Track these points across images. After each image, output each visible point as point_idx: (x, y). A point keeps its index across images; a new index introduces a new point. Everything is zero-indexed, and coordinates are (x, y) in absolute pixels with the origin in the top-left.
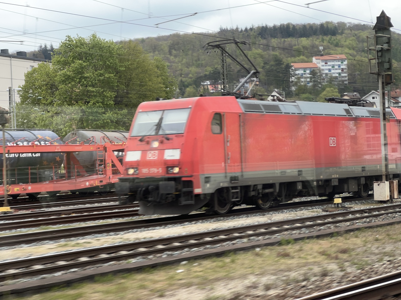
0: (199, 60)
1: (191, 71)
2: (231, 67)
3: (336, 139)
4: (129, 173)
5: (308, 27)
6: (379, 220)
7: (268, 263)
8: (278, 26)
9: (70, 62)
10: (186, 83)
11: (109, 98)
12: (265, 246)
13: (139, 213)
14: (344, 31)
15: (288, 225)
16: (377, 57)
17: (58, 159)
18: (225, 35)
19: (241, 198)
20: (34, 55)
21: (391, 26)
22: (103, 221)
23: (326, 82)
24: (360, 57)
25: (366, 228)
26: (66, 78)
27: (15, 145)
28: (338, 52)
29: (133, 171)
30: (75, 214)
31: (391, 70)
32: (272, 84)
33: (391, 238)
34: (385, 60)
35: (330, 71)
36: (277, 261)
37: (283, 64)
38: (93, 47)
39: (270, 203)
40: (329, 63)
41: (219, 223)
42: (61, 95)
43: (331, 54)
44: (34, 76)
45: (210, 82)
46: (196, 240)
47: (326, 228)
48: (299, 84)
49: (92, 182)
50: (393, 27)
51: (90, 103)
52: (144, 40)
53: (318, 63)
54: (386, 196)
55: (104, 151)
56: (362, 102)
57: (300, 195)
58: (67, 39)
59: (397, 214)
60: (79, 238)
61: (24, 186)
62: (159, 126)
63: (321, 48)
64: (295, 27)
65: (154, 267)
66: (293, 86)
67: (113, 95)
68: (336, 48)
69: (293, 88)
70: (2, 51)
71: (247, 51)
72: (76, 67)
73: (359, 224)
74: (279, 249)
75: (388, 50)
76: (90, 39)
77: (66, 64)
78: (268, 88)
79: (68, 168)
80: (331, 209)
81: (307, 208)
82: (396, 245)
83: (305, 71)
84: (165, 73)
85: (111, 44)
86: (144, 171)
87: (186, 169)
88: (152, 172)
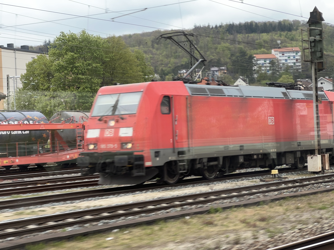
0: (177, 53)
1: (170, 61)
3: (274, 118)
4: (89, 148)
5: (268, 24)
6: (305, 190)
7: (192, 231)
8: (243, 23)
9: (64, 54)
10: (166, 72)
11: (96, 84)
12: (194, 214)
13: (99, 183)
14: (298, 28)
15: (226, 194)
16: (310, 47)
17: (44, 135)
18: (198, 31)
19: (188, 170)
20: (40, 49)
21: (323, 20)
22: (69, 190)
23: (283, 70)
25: (291, 197)
26: (60, 68)
27: (7, 124)
28: (293, 45)
29: (93, 147)
30: (50, 183)
31: (323, 58)
32: (238, 72)
33: (311, 207)
34: (318, 50)
35: (287, 61)
36: (200, 229)
37: (246, 55)
38: (82, 42)
39: (215, 174)
40: (285, 55)
41: (166, 192)
42: (56, 82)
43: (287, 47)
44: (34, 66)
45: (185, 71)
46: (139, 208)
47: (255, 197)
48: (260, 72)
49: (72, 155)
50: (324, 21)
51: (80, 89)
52: (131, 36)
53: (276, 54)
54: (318, 167)
55: (83, 129)
56: (298, 86)
58: (61, 35)
59: (322, 184)
60: (37, 206)
61: (12, 159)
62: (115, 107)
63: (279, 42)
64: (257, 24)
65: (86, 235)
66: (255, 73)
67: (99, 82)
68: (292, 42)
69: (256, 76)
70: (9, 45)
71: (217, 45)
72: (68, 58)
73: (286, 193)
74: (207, 217)
75: (320, 41)
76: (80, 34)
77: (60, 56)
78: (234, 76)
79: (53, 143)
80: (268, 179)
81: (248, 178)
82: (313, 213)
83: (266, 61)
84: (144, 63)
85: (98, 39)
86: (102, 146)
87: (138, 145)
88: (109, 148)
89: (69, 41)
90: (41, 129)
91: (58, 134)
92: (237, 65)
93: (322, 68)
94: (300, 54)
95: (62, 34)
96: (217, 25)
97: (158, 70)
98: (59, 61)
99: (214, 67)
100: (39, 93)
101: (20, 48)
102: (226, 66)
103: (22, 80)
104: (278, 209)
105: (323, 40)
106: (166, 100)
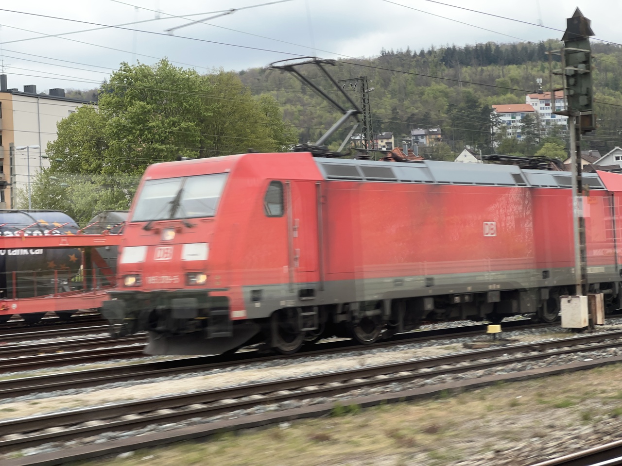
2: (398, 112)
3: (496, 223)
4: (126, 284)
5: (519, 48)
6: (540, 366)
8: (472, 47)
9: (127, 103)
13: (145, 351)
15: (386, 374)
16: (567, 86)
17: (73, 258)
18: (388, 62)
19: (320, 326)
20: (94, 95)
21: (591, 33)
23: (547, 134)
24: (601, 94)
26: (119, 130)
29: (135, 281)
30: (65, 351)
31: (591, 108)
32: (462, 138)
33: (542, 402)
34: (581, 91)
36: (301, 450)
37: (479, 106)
38: (162, 81)
39: (378, 333)
40: (551, 105)
42: (112, 156)
44: (72, 127)
48: (504, 138)
50: (594, 35)
53: (535, 104)
54: (583, 320)
57: (432, 318)
58: (123, 69)
59: (578, 355)
61: (3, 303)
62: (175, 204)
63: (539, 81)
64: (499, 48)
66: (495, 140)
69: (495, 144)
70: (27, 88)
71: (423, 86)
72: (135, 113)
73: (500, 373)
74: (325, 425)
75: (587, 75)
76: (158, 67)
77: (121, 108)
78: (455, 144)
79: (88, 273)
80: (480, 344)
81: (441, 340)
82: (540, 415)
83: (515, 118)
84: (279, 120)
85: (191, 75)
86: (150, 280)
87: (218, 277)
88: (162, 282)
89: (137, 80)
90: (61, 245)
91: (97, 255)
92: (461, 125)
93: (591, 127)
95: (123, 67)
96: (424, 50)
97: (314, 134)
98: (118, 118)
99: (417, 128)
100: (80, 178)
101: (49, 93)
102: (441, 126)
103: (50, 152)
104: (475, 405)
105: (591, 72)
106: (276, 189)
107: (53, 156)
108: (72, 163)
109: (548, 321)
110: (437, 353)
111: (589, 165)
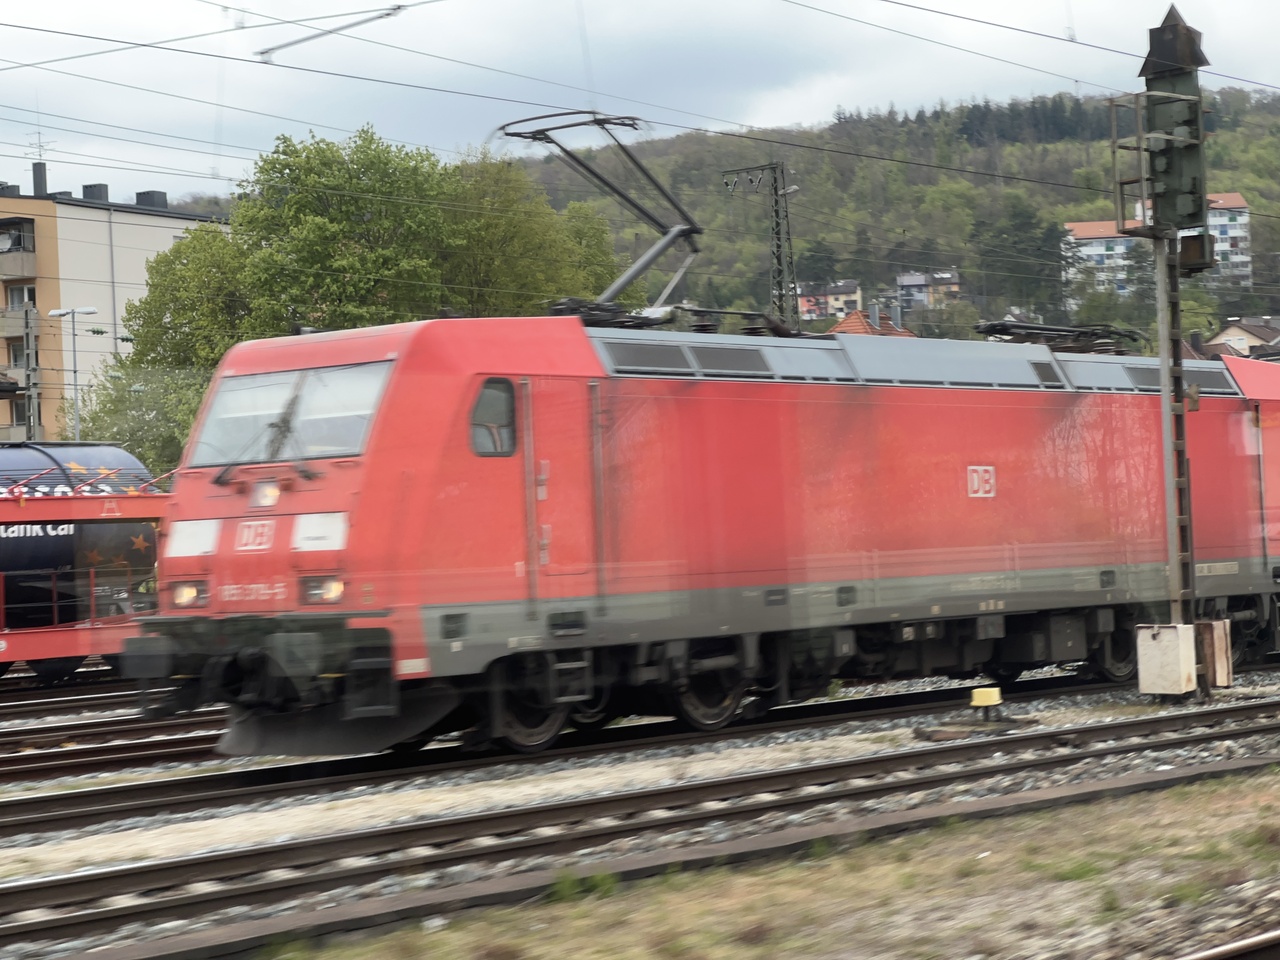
1: (740, 252)
2: (870, 239)
3: (995, 471)
8: (1025, 104)
9: (288, 221)
10: (725, 291)
13: (221, 746)
14: (1240, 118)
16: (1150, 175)
17: (140, 543)
18: (849, 136)
19: (598, 691)
26: (273, 276)
28: (1220, 186)
29: (195, 595)
30: (79, 743)
31: (1203, 221)
32: (1003, 291)
34: (1180, 185)
37: (1037, 225)
38: (361, 174)
44: (177, 269)
45: (802, 286)
48: (1090, 291)
50: (1208, 64)
52: (593, 154)
58: (281, 149)
59: (1144, 757)
62: (283, 427)
64: (1081, 105)
66: (1072, 296)
68: (1216, 171)
69: (1072, 305)
70: (87, 189)
71: (921, 185)
72: (305, 239)
74: (531, 920)
75: (1192, 150)
76: (353, 145)
77: (276, 230)
78: (989, 305)
82: (1015, 898)
83: (1111, 249)
84: (606, 254)
85: (422, 161)
86: (226, 593)
87: (367, 588)
88: (252, 598)
89: (310, 170)
90: (104, 515)
92: (999, 264)
93: (1201, 261)
94: (1244, 219)
95: (281, 145)
96: (925, 110)
98: (271, 250)
99: (909, 272)
100: (194, 377)
101: (135, 201)
102: (959, 267)
103: (131, 323)
104: (882, 873)
105: (1202, 143)
106: (498, 396)
107: (138, 330)
108: (176, 344)
109: (1116, 679)
110: (853, 751)
111: (1261, 346)
